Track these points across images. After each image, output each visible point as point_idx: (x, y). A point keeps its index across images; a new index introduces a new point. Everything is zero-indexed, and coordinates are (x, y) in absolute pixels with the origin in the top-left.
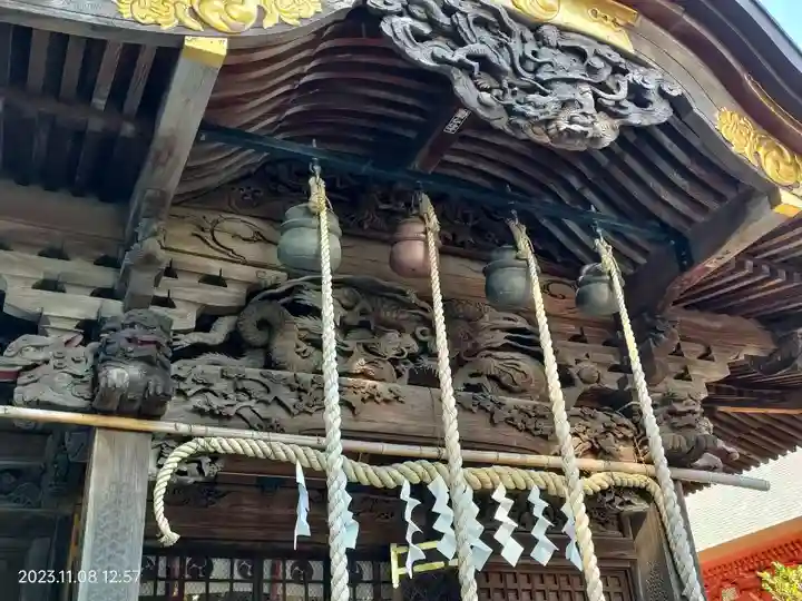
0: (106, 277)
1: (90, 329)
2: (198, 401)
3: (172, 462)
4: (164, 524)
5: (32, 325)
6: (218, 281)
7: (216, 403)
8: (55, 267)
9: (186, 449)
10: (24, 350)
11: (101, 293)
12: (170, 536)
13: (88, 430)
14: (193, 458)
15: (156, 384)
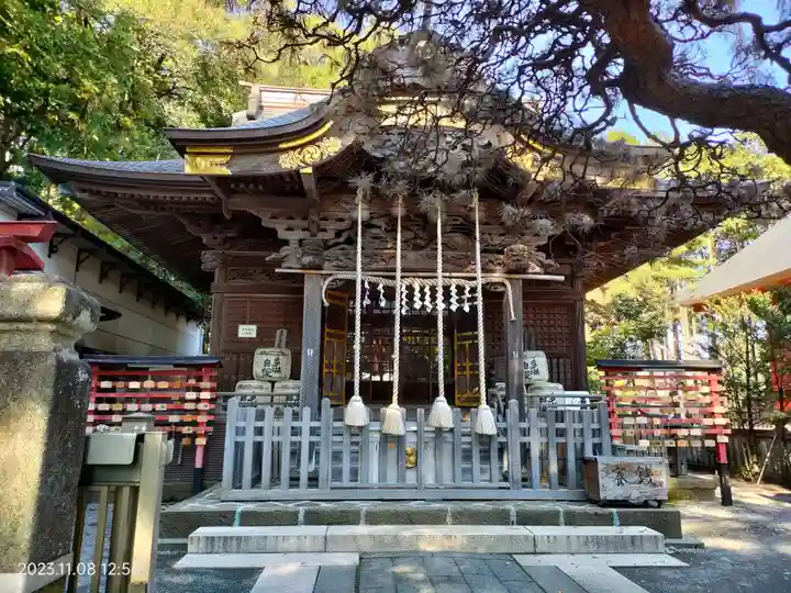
0: (305, 224)
1: (301, 241)
2: (334, 263)
3: (327, 282)
4: (325, 300)
5: (286, 243)
6: (341, 220)
7: (340, 263)
8: (291, 223)
9: (331, 278)
10: (284, 251)
11: (304, 230)
12: (327, 304)
13: (303, 275)
14: (334, 281)
15: (317, 261)
